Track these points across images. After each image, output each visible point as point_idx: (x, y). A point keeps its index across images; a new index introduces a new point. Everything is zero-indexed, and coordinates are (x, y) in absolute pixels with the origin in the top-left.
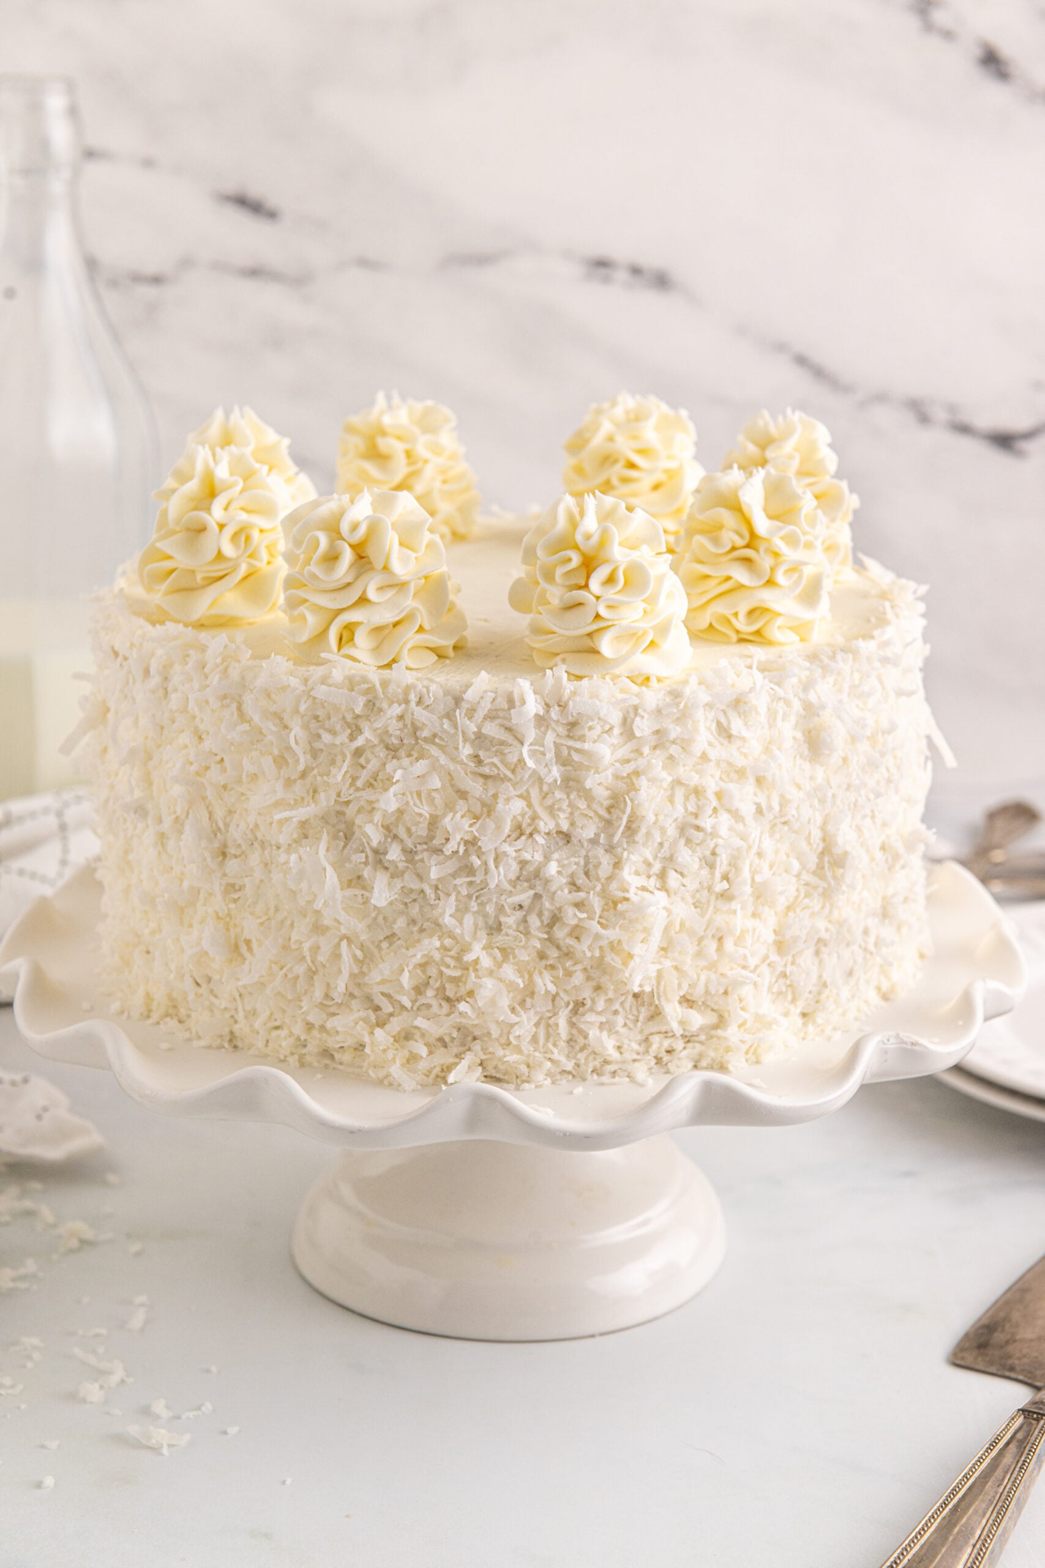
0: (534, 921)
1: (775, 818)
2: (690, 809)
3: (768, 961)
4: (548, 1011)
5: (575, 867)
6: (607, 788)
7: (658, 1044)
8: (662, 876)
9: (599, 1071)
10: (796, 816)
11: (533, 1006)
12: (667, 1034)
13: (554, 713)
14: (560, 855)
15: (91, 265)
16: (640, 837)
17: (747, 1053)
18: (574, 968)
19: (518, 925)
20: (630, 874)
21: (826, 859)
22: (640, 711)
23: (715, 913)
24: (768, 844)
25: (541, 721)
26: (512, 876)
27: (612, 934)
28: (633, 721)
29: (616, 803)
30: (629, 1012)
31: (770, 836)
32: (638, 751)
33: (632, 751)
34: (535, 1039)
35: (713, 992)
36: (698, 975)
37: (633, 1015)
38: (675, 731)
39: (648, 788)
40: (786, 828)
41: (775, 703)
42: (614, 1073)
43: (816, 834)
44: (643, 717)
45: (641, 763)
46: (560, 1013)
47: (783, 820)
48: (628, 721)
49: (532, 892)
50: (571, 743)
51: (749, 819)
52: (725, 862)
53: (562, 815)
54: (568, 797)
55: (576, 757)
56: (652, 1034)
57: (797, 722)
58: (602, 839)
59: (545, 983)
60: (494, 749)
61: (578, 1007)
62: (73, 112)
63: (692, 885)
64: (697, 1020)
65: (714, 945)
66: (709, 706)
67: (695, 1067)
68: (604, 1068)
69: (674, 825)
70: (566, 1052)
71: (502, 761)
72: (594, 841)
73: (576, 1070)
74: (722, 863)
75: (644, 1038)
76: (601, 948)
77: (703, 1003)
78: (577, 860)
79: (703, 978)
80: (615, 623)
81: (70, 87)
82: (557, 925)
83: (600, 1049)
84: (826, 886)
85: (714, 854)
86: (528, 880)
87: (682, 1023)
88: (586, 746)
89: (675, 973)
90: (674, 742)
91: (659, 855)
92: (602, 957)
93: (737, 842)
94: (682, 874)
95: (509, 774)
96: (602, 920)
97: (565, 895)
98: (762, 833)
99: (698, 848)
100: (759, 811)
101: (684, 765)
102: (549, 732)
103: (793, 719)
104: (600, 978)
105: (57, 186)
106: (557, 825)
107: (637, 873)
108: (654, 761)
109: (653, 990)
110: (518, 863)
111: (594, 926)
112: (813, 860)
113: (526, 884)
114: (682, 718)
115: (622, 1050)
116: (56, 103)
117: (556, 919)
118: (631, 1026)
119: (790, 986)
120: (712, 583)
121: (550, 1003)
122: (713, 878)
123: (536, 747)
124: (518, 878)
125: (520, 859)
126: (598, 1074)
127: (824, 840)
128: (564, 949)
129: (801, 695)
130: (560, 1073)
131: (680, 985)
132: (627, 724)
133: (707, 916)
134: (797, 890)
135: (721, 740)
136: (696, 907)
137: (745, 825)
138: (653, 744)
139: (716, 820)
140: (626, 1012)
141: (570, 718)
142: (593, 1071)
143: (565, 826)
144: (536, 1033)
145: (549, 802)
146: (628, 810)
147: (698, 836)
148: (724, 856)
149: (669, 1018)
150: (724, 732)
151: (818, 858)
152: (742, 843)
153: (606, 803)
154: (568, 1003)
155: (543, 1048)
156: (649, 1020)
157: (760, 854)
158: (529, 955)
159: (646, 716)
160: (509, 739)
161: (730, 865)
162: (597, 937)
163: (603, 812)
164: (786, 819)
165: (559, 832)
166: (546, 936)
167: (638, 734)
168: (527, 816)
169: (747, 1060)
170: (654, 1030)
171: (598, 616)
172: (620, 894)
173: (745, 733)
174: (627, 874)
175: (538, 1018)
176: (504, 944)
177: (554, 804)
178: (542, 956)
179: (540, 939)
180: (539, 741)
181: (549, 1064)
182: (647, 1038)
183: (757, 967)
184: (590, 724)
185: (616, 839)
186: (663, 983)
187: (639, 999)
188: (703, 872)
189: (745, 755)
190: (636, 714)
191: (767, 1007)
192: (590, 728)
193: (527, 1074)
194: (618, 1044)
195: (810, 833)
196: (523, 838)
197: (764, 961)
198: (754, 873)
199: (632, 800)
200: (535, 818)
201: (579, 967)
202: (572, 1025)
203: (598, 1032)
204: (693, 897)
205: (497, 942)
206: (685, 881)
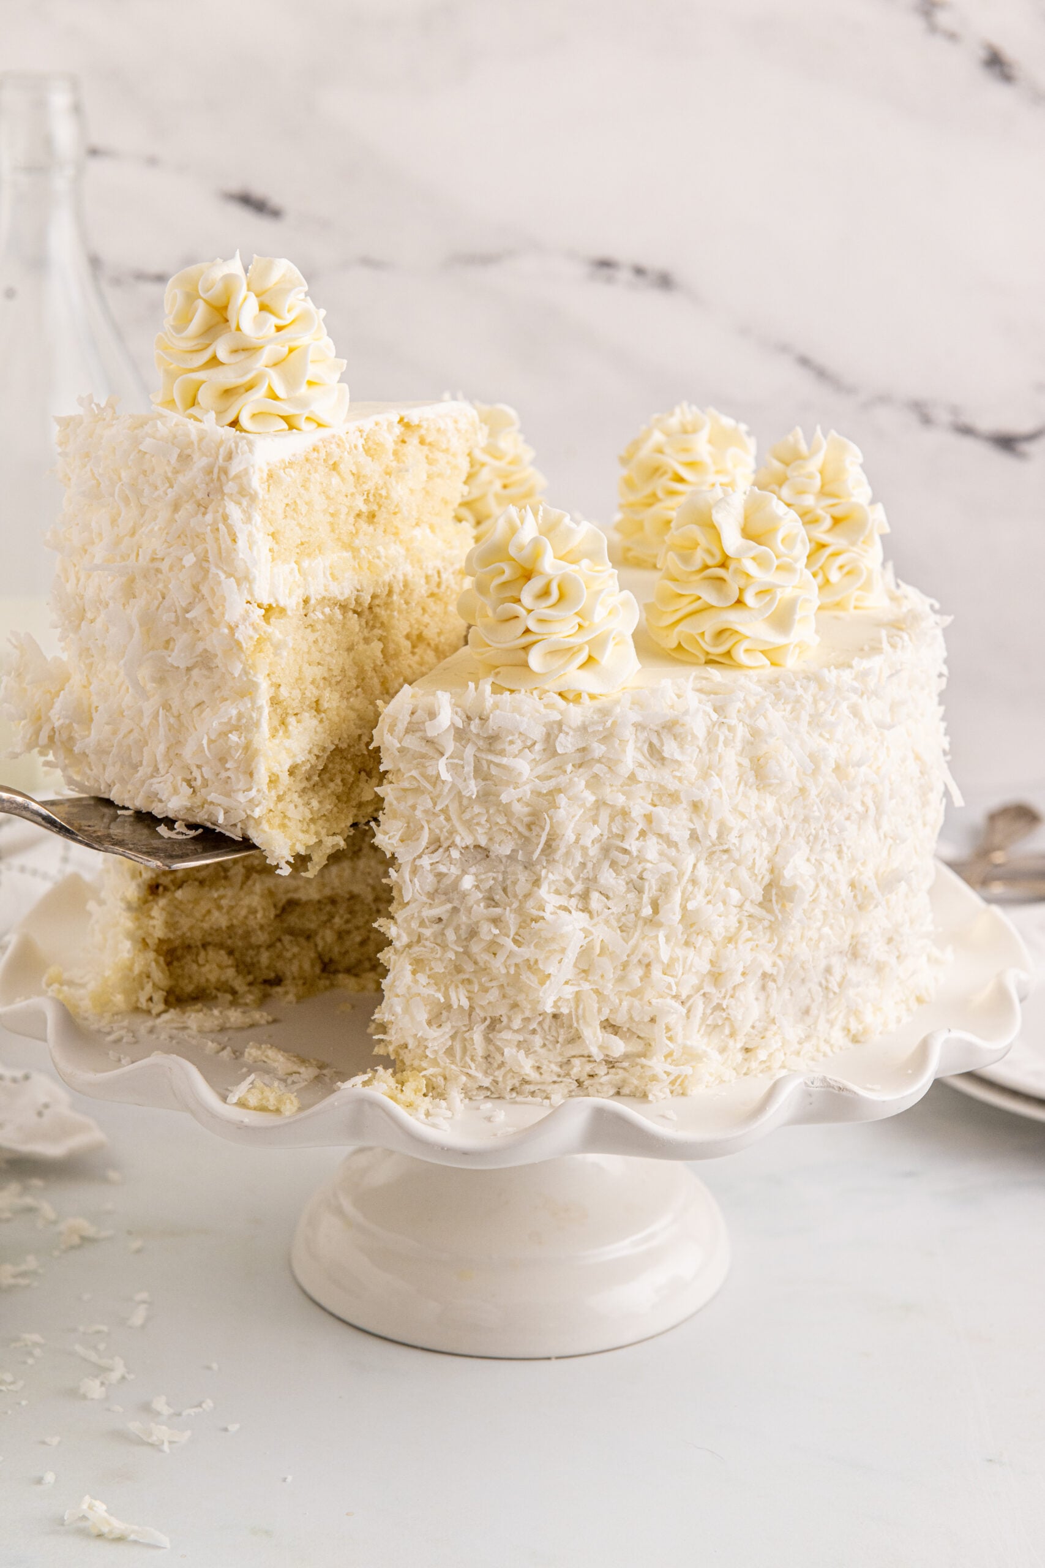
0: (451, 935)
1: (714, 845)
2: (615, 830)
3: (702, 992)
4: (465, 1025)
5: (492, 882)
6: (528, 805)
7: (579, 1068)
8: (585, 896)
9: (518, 1090)
10: (737, 845)
11: (448, 1019)
12: (589, 1058)
13: (474, 726)
14: (477, 870)
15: (95, 262)
16: (558, 855)
17: (673, 1083)
18: (490, 984)
19: (435, 937)
20: (549, 892)
21: (774, 892)
22: (564, 728)
23: (643, 939)
24: (703, 871)
25: (461, 735)
26: (429, 888)
27: (526, 952)
28: (557, 737)
29: (534, 821)
30: (548, 1033)
31: (706, 864)
32: (561, 769)
33: (555, 769)
34: (450, 1052)
35: (637, 1019)
36: (621, 1001)
37: (552, 1036)
38: (598, 750)
39: (568, 806)
40: (725, 857)
41: (716, 727)
42: (533, 1093)
43: (762, 866)
44: (567, 734)
45: (563, 780)
46: (475, 1028)
47: (721, 848)
48: (552, 737)
49: (449, 906)
50: (491, 757)
51: (683, 845)
52: (654, 887)
53: (480, 830)
54: (488, 812)
55: (494, 771)
56: (574, 1057)
57: (743, 748)
58: (520, 856)
59: (460, 998)
60: (415, 762)
61: (494, 1025)
62: (77, 109)
63: (617, 908)
64: (619, 1047)
65: (640, 972)
66: (639, 727)
67: (618, 1093)
68: (523, 1087)
69: (597, 846)
70: (484, 1068)
71: (423, 775)
72: (511, 857)
73: (494, 1087)
74: (651, 887)
75: (565, 1060)
76: (516, 965)
77: (628, 1029)
78: (495, 875)
79: (625, 1004)
80: (545, 637)
81: (74, 84)
82: (475, 939)
83: (517, 1067)
84: (773, 919)
85: (641, 878)
86: (445, 894)
87: (601, 1047)
88: (504, 761)
89: (594, 996)
90: (599, 761)
91: (581, 875)
92: (518, 974)
93: (667, 867)
94: (608, 897)
95: (429, 787)
96: (517, 937)
97: (480, 909)
98: (698, 860)
99: (624, 872)
100: (694, 837)
101: (611, 786)
102: (469, 746)
103: (738, 745)
104: (517, 996)
105: (61, 183)
106: (476, 839)
107: (558, 892)
108: (576, 779)
109: (571, 1012)
110: (435, 876)
111: (508, 943)
112: (757, 893)
113: (443, 898)
114: (607, 737)
115: (542, 1071)
116: (60, 100)
117: (473, 933)
118: (550, 1046)
119: (727, 1018)
120: (685, 601)
121: (467, 1018)
122: (640, 903)
123: (456, 761)
124: (436, 891)
125: (436, 871)
126: (517, 1093)
127: (772, 871)
128: (481, 964)
129: (747, 721)
130: (477, 1089)
131: (600, 1010)
132: (549, 739)
133: (632, 942)
134: (740, 922)
135: (654, 762)
136: (622, 931)
137: (678, 850)
138: (578, 762)
139: (643, 843)
140: (545, 1032)
141: (490, 732)
142: (512, 1090)
143: (483, 842)
144: (452, 1045)
145: (467, 816)
146: (547, 828)
147: (623, 859)
148: (653, 882)
149: (587, 1042)
150: (655, 753)
151: (763, 890)
152: (673, 868)
153: (527, 820)
154: (485, 1019)
155: (461, 1061)
156: (569, 1042)
157: (694, 881)
158: (445, 968)
159: (571, 733)
160: (431, 752)
161: (660, 890)
162: (511, 954)
163: (522, 829)
164: (725, 847)
165: (477, 847)
166: (461, 950)
167: (560, 751)
168: (445, 830)
169: (672, 1092)
170: (573, 1053)
171: (527, 631)
172: (535, 913)
173: (678, 756)
174: (544, 892)
175: (454, 1031)
176: (420, 955)
177: (473, 818)
178: (458, 970)
179: (456, 953)
180: (458, 755)
181: (464, 1078)
182: (569, 1060)
183: (689, 997)
184: (510, 738)
185: (535, 856)
186: (581, 1007)
187: (559, 1020)
188: (629, 896)
189: (680, 779)
190: (561, 731)
191: (698, 1040)
192: (511, 742)
193: (443, 1087)
194: (537, 1065)
195: (754, 864)
196: (441, 850)
197: (698, 991)
198: (685, 900)
199: (551, 818)
200: (452, 832)
201: (494, 984)
202: (488, 1040)
203: (514, 1050)
204: (618, 921)
205: (415, 953)
206: (610, 903)
